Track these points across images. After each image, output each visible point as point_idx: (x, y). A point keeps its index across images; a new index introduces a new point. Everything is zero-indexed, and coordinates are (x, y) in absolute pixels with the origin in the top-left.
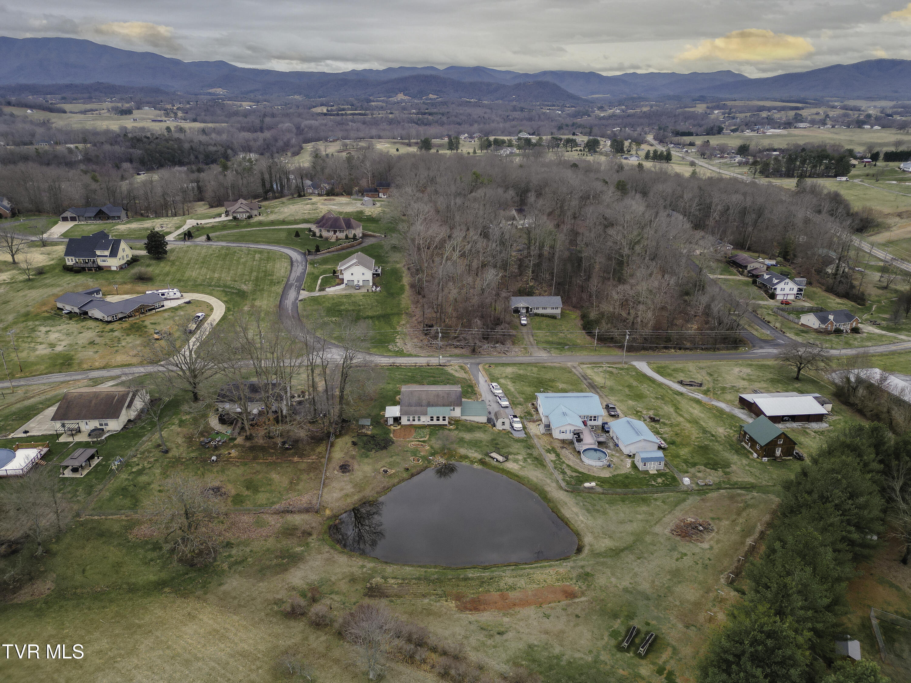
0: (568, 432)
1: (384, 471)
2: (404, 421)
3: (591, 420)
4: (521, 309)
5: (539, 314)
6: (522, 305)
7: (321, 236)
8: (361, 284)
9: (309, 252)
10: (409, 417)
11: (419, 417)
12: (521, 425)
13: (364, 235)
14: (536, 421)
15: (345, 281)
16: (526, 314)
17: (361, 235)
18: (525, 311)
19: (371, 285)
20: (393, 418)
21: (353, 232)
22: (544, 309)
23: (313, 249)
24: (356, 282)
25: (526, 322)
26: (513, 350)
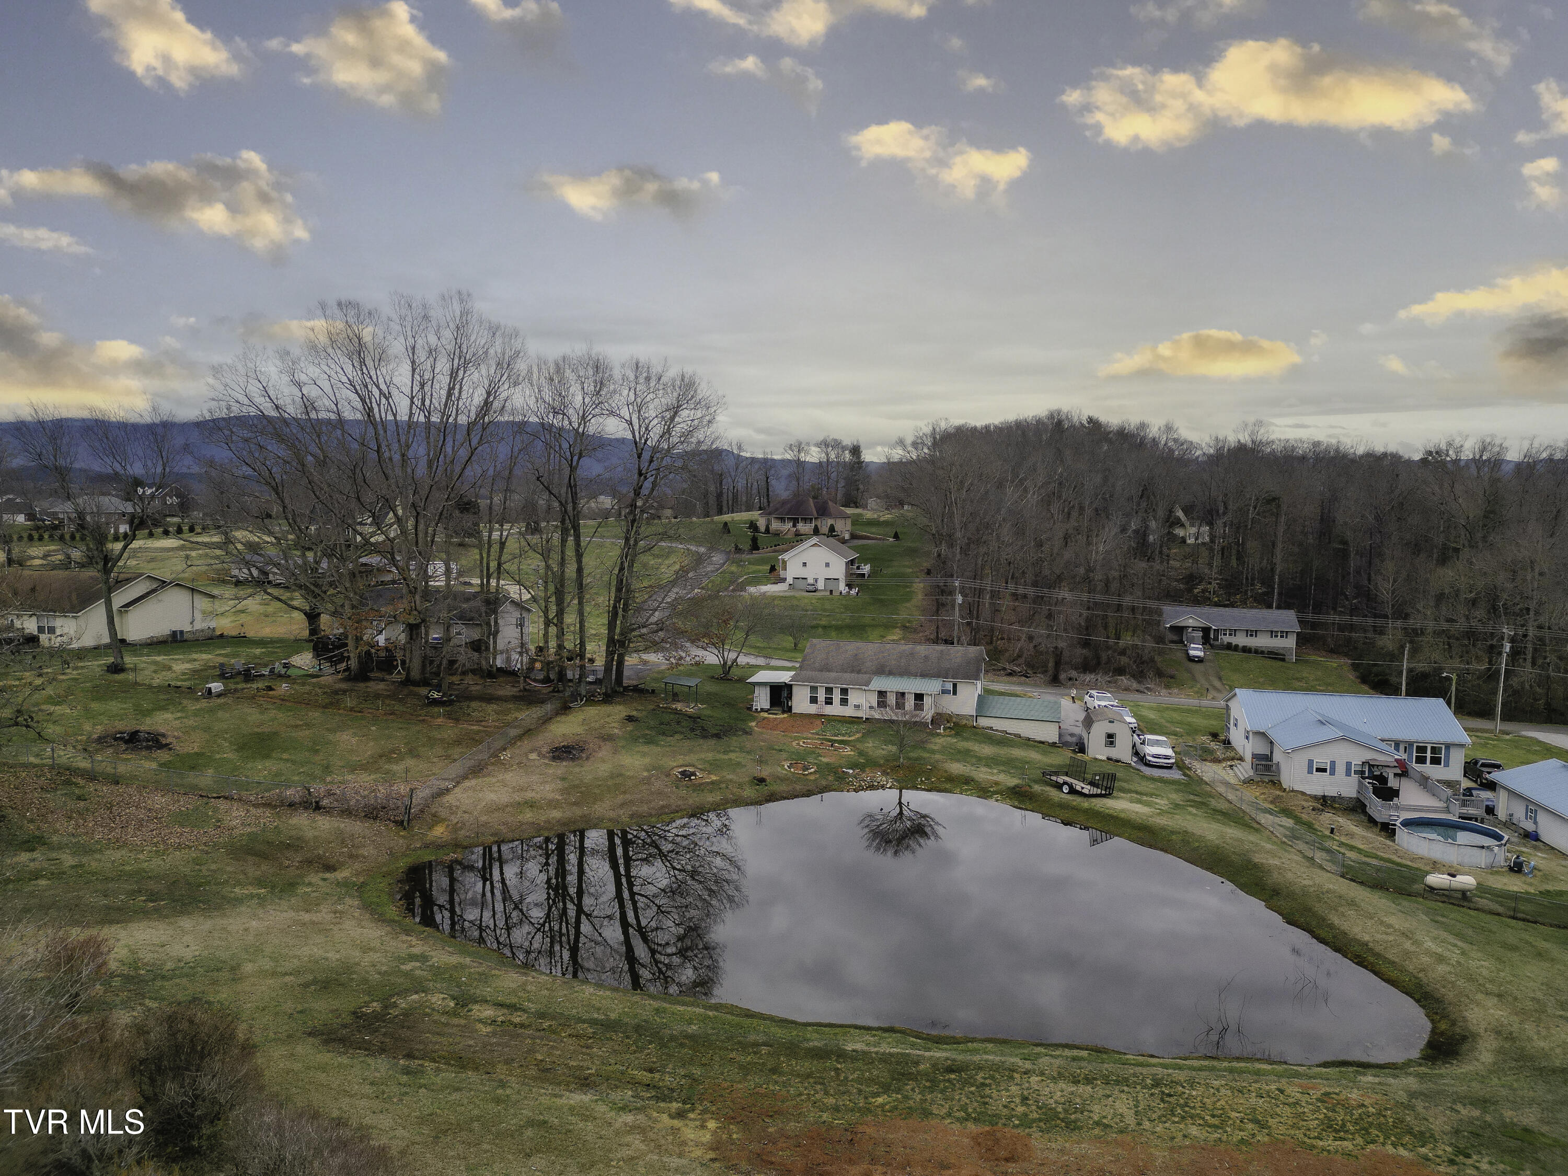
0: (1341, 769)
1: (682, 773)
2: (801, 702)
3: (1421, 760)
4: (1190, 630)
5: (1237, 646)
6: (1191, 622)
7: (767, 530)
8: (821, 585)
9: (738, 550)
10: (814, 689)
11: (844, 691)
12: (1169, 752)
13: (854, 536)
14: (1224, 760)
15: (790, 580)
16: (1201, 641)
17: (847, 536)
18: (1201, 634)
19: (842, 587)
20: (768, 689)
21: (830, 522)
22: (1251, 635)
23: (746, 546)
24: (811, 581)
25: (1201, 654)
26: (1164, 692)
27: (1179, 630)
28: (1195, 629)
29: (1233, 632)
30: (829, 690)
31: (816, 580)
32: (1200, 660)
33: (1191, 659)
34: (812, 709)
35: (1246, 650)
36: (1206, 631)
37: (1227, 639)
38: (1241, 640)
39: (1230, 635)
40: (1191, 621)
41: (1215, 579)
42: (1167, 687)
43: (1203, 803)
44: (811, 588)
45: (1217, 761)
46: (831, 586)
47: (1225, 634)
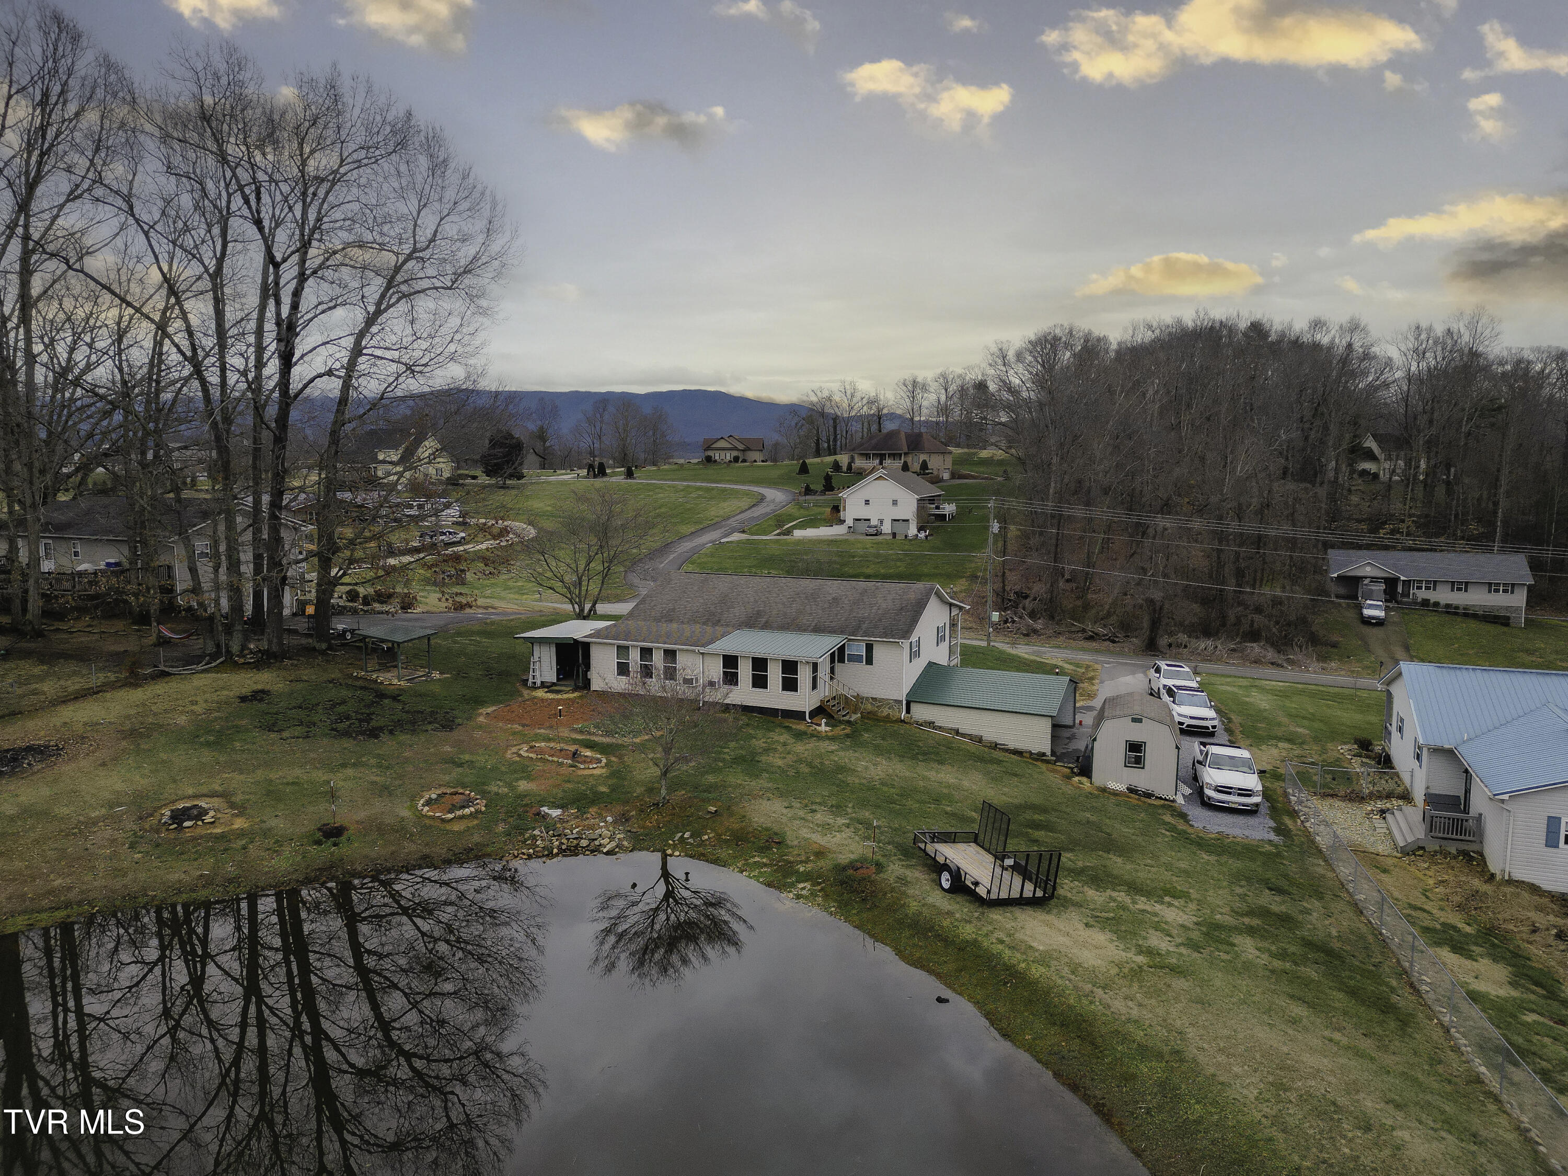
1: (181, 812)
2: (603, 673)
4: (1366, 581)
5: (1437, 604)
6: (1368, 571)
7: (850, 467)
8: (887, 528)
9: (808, 491)
10: (623, 650)
11: (670, 655)
12: (1252, 781)
13: (954, 476)
14: (1372, 796)
15: (849, 522)
16: (1383, 597)
17: (946, 476)
18: (1383, 587)
19: (913, 530)
20: (554, 649)
21: (923, 457)
22: (1459, 589)
23: (820, 487)
24: (874, 522)
25: (1381, 614)
26: (1315, 666)
27: (1352, 584)
28: (1374, 580)
29: (1433, 585)
30: (646, 653)
31: (881, 521)
32: (1380, 623)
33: (1367, 622)
34: (620, 684)
35: (1451, 611)
36: (1391, 583)
37: (1422, 594)
38: (1444, 596)
39: (1428, 588)
40: (1368, 569)
41: (1410, 516)
42: (1323, 658)
43: (1285, 920)
44: (872, 531)
45: (1357, 798)
46: (899, 529)
47: (1419, 588)
